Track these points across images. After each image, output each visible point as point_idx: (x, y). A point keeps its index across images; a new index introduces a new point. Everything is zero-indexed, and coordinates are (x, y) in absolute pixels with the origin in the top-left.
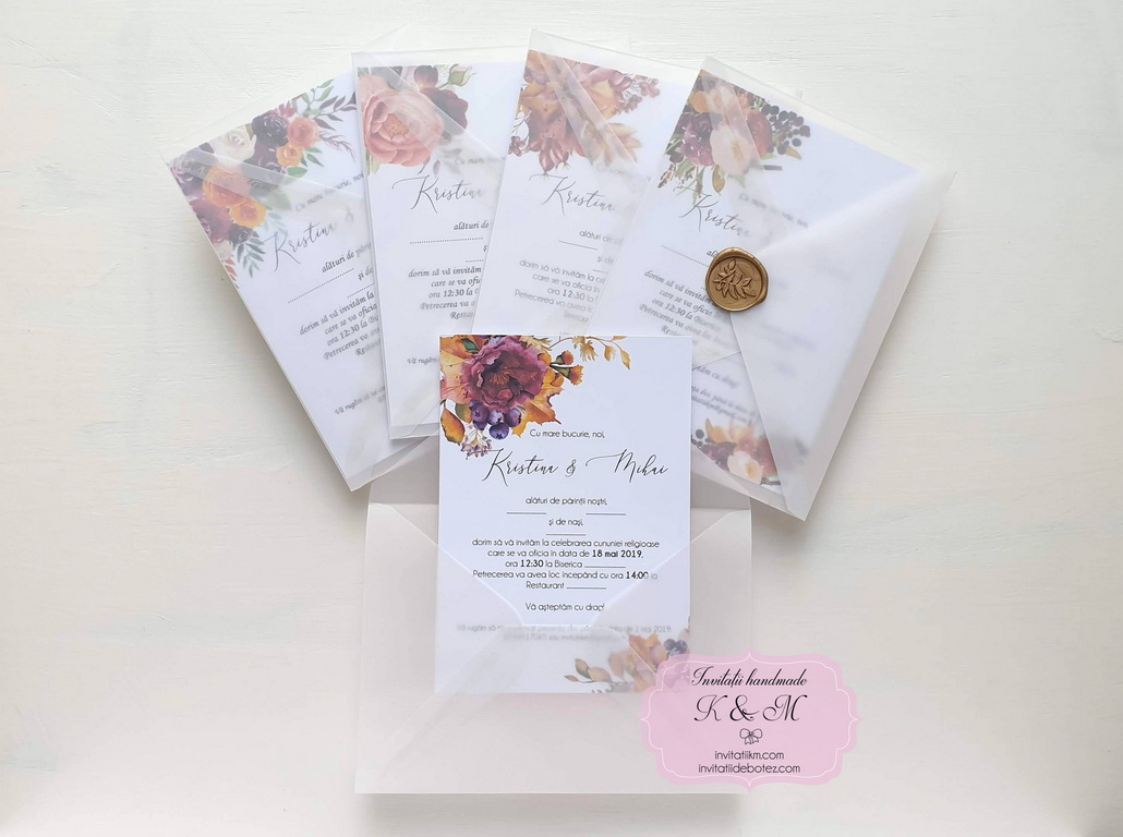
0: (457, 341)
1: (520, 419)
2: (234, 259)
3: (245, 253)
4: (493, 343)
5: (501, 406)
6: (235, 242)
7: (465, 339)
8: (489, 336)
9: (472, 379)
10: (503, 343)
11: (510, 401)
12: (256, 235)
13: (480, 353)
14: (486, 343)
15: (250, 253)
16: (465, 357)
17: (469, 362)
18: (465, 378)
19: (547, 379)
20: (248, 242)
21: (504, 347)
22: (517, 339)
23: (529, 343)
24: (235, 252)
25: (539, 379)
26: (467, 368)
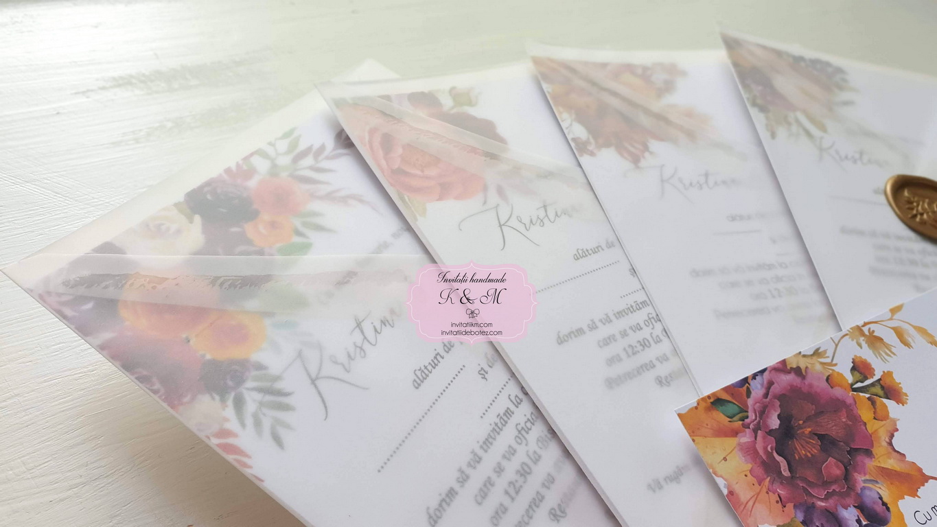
0: (708, 409)
1: (884, 504)
2: (233, 425)
3: (250, 407)
4: (757, 389)
5: (843, 495)
6: (222, 392)
7: (716, 402)
8: (745, 380)
9: (769, 467)
10: (771, 383)
11: (847, 477)
12: (260, 367)
13: (752, 416)
14: (749, 393)
15: (261, 404)
16: (735, 433)
17: (746, 438)
18: (760, 471)
19: (865, 414)
20: (250, 384)
21: (775, 389)
22: (782, 367)
23: (803, 366)
24: (230, 412)
25: (856, 419)
26: (750, 451)
